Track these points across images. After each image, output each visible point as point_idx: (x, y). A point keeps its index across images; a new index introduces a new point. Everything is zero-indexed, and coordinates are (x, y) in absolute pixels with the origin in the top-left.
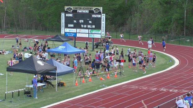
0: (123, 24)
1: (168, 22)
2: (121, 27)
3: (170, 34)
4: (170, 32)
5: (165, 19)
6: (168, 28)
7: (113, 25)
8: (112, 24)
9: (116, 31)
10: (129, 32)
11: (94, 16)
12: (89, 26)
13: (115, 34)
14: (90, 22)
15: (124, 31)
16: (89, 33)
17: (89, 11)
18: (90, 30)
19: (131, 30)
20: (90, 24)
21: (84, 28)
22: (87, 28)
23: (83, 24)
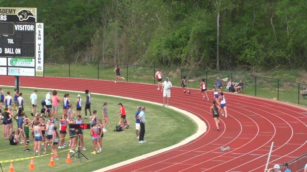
0: (83, 46)
1: (181, 40)
2: (78, 52)
3: (186, 67)
4: (186, 61)
5: (174, 34)
6: (181, 53)
7: (62, 48)
8: (59, 46)
9: (69, 60)
10: (97, 62)
11: (17, 27)
12: (8, 51)
13: (65, 67)
14: (11, 41)
15: (86, 60)
16: (7, 66)
17: (8, 17)
18: (9, 59)
19: (100, 58)
20: (10, 46)
22: (3, 55)
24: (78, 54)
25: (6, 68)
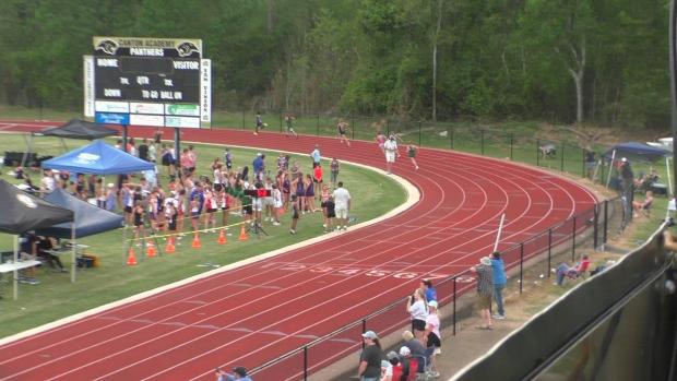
0: (261, 88)
1: (386, 82)
3: (393, 117)
4: (393, 109)
5: (378, 74)
6: (387, 99)
7: (234, 91)
8: (232, 88)
9: (244, 108)
10: (278, 111)
11: (177, 65)
12: (165, 95)
13: (239, 116)
14: (168, 82)
15: (265, 107)
16: (164, 115)
17: (166, 51)
18: (167, 106)
19: (283, 105)
20: (167, 89)
21: (150, 100)
22: (159, 100)
23: (149, 88)
24: (256, 99)
25: (162, 118)
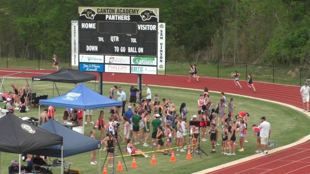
0: (204, 44)
1: (300, 40)
2: (199, 51)
3: (304, 67)
4: (305, 60)
5: (293, 34)
6: (300, 53)
7: (183, 47)
8: (180, 45)
9: (190, 60)
10: (217, 61)
11: (141, 27)
12: (131, 50)
13: (186, 65)
14: (134, 40)
15: (206, 58)
16: (130, 65)
17: (131, 17)
18: (132, 58)
19: (220, 57)
20: (133, 45)
21: (120, 54)
22: (126, 54)
23: (119, 44)
24: (199, 53)
25: (129, 66)
